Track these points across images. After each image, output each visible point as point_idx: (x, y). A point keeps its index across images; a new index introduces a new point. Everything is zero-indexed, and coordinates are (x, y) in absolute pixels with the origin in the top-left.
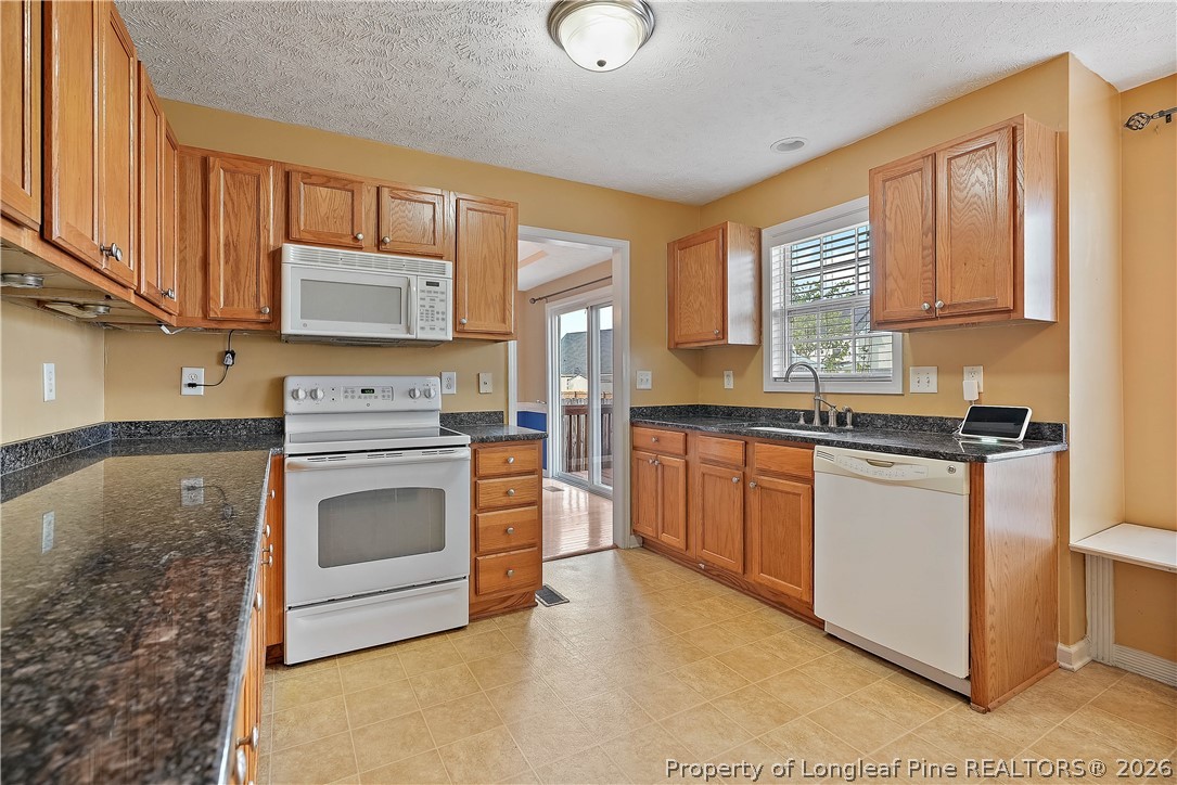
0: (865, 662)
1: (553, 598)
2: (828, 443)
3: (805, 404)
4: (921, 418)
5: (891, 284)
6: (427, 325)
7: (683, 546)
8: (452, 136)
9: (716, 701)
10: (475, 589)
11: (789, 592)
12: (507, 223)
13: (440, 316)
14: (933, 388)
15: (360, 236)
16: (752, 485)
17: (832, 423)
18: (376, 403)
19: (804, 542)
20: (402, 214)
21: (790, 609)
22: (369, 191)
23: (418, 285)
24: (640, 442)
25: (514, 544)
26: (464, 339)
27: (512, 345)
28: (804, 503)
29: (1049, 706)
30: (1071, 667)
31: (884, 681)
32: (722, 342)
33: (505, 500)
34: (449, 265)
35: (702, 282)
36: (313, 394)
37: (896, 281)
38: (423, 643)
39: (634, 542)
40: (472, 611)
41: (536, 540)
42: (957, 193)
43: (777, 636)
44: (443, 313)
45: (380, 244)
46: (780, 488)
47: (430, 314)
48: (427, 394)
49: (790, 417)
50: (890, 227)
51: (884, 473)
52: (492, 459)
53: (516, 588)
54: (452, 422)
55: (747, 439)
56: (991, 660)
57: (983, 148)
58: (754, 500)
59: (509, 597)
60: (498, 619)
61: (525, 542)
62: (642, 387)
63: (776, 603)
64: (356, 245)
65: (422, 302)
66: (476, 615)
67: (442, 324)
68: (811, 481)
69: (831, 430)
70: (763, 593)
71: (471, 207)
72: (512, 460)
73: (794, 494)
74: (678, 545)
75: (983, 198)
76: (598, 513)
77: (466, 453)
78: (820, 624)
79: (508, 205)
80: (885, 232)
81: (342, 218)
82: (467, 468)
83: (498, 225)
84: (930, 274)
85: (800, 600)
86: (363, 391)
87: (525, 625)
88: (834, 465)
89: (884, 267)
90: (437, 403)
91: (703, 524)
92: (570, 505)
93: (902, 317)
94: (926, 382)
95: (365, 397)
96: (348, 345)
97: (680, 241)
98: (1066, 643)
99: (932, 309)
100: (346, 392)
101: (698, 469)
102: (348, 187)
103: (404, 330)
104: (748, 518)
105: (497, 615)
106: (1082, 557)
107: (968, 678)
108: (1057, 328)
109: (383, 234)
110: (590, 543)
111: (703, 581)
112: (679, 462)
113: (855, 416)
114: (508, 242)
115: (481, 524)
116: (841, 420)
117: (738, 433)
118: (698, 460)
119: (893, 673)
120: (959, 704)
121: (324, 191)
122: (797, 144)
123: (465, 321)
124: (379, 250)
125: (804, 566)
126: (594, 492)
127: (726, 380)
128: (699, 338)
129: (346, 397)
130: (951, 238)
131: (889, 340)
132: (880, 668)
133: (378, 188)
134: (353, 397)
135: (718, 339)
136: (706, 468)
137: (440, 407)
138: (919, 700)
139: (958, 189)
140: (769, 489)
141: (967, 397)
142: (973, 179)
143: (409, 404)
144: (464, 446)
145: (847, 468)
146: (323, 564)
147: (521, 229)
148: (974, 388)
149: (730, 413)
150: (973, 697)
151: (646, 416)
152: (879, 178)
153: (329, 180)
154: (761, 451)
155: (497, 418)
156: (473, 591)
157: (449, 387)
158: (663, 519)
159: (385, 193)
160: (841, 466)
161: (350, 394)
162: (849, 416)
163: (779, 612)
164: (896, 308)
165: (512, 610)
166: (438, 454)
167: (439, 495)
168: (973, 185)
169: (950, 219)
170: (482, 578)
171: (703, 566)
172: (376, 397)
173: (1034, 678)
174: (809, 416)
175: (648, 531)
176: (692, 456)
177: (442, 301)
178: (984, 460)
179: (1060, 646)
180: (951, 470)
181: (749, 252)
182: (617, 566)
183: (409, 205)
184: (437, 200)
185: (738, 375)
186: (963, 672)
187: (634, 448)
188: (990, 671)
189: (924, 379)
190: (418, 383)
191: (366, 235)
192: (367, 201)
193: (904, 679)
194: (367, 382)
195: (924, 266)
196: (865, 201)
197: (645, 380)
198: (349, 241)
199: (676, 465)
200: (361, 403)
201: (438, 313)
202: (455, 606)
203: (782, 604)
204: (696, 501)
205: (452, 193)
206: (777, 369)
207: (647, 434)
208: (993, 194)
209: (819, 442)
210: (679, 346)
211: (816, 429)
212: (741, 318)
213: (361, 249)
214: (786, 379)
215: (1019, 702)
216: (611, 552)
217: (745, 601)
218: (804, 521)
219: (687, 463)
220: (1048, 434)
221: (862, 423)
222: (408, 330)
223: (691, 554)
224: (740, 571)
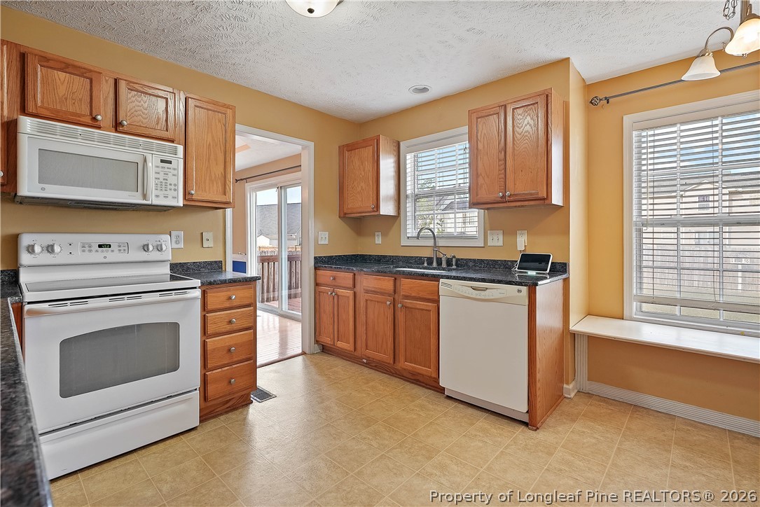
0: (470, 411)
1: (264, 396)
2: (448, 277)
3: (427, 253)
4: (494, 261)
5: (481, 180)
6: (161, 193)
7: (352, 349)
8: (183, 48)
9: (388, 452)
10: (205, 397)
11: (424, 373)
12: (228, 119)
13: (173, 187)
14: (500, 243)
15: (99, 117)
16: (400, 305)
17: (444, 265)
18: (111, 256)
19: (433, 341)
20: (138, 104)
21: (423, 383)
22: (107, 81)
23: (153, 163)
24: (320, 280)
25: (236, 359)
26: (192, 206)
27: (229, 211)
28: (433, 316)
29: (565, 420)
30: (569, 396)
31: (483, 421)
32: (376, 213)
33: (228, 328)
34: (181, 148)
35: (363, 173)
36: (50, 249)
37: (484, 179)
38: (161, 445)
39: (317, 349)
40: (202, 414)
41: (252, 355)
42: (517, 129)
43: (418, 402)
44: (175, 185)
45: (117, 126)
46: (418, 307)
47: (163, 185)
48: (159, 248)
49: (418, 261)
50: (480, 146)
51: (482, 295)
52: (216, 298)
53: (237, 392)
54: (180, 270)
55: (396, 276)
56: (539, 399)
57: (531, 104)
58: (401, 317)
59: (230, 400)
60: (222, 418)
61: (244, 357)
62: (322, 243)
63: (414, 380)
64: (94, 123)
65: (158, 176)
66: (205, 416)
67: (174, 194)
68: (437, 302)
69: (444, 269)
70: (405, 375)
71: (198, 104)
72: (234, 297)
73: (427, 310)
74: (349, 349)
75: (531, 133)
76: (286, 331)
77: (198, 293)
78: (442, 390)
79: (228, 107)
80: (477, 149)
81: (81, 100)
82: (198, 304)
83: (220, 121)
84: (503, 176)
85: (430, 377)
86: (100, 246)
87: (245, 419)
88: (451, 290)
89: (477, 169)
90: (168, 255)
91: (366, 334)
92: (268, 326)
93: (488, 200)
94: (497, 240)
95: (102, 251)
96: (85, 208)
97: (347, 145)
98: (568, 384)
99: (504, 196)
100: (83, 247)
101: (362, 297)
102: (87, 75)
103: (141, 197)
104: (397, 327)
105: (221, 414)
106: (574, 335)
107: (527, 412)
108: (564, 209)
109: (121, 117)
110: (281, 354)
111: (366, 371)
112: (349, 293)
113: (458, 260)
114: (228, 134)
115: (209, 347)
116: (449, 262)
117: (391, 272)
118: (362, 291)
119: (486, 415)
120: (523, 428)
121: (62, 75)
122: (424, 90)
123: (193, 192)
124: (116, 131)
125: (433, 355)
126: (283, 316)
127: (376, 238)
128: (360, 210)
129: (83, 251)
130: (514, 155)
131: (476, 214)
132: (478, 413)
133: (116, 80)
134: (90, 251)
135: (374, 211)
136: (368, 296)
137: (170, 258)
138: (503, 429)
139: (518, 127)
140: (411, 308)
141: (519, 249)
142: (526, 122)
143: (144, 256)
144: (195, 288)
145: (460, 293)
146: (65, 393)
147: (238, 127)
148: (523, 243)
149: (380, 260)
150: (530, 423)
151: (324, 262)
152: (474, 117)
153: (67, 66)
154: (406, 284)
155: (218, 266)
156: (202, 399)
157: (178, 242)
158: (338, 331)
159: (122, 85)
160: (456, 291)
161: (87, 249)
162: (454, 260)
163: (416, 386)
164: (484, 195)
165: (234, 408)
166: (174, 296)
167: (175, 327)
168: (526, 126)
169: (514, 144)
170: (210, 388)
171: (365, 361)
172: (112, 251)
173: (555, 406)
174: (430, 260)
175: (327, 340)
176: (358, 289)
177: (174, 175)
178: (537, 285)
179: (565, 386)
180: (519, 291)
181: (393, 156)
182: (306, 367)
183: (145, 98)
184: (169, 96)
185: (384, 235)
186: (525, 409)
187: (317, 284)
188: (538, 405)
189: (495, 238)
190: (151, 240)
191: (105, 116)
192: (106, 89)
193: (492, 417)
194: (104, 239)
195: (499, 170)
196: (465, 129)
197: (324, 239)
198: (88, 120)
199: (348, 295)
200: (99, 256)
201: (171, 185)
202: (188, 411)
203: (418, 380)
204: (361, 318)
205: (182, 92)
206: (411, 231)
207: (327, 275)
208: (536, 132)
209: (443, 277)
210: (347, 216)
211: (434, 269)
212: (387, 198)
213: (99, 128)
214: (418, 237)
215: (551, 421)
216: (301, 357)
217: (395, 382)
218: (433, 327)
219: (355, 293)
220: (560, 269)
221: (462, 264)
222: (145, 197)
223: (358, 353)
224: (392, 362)
